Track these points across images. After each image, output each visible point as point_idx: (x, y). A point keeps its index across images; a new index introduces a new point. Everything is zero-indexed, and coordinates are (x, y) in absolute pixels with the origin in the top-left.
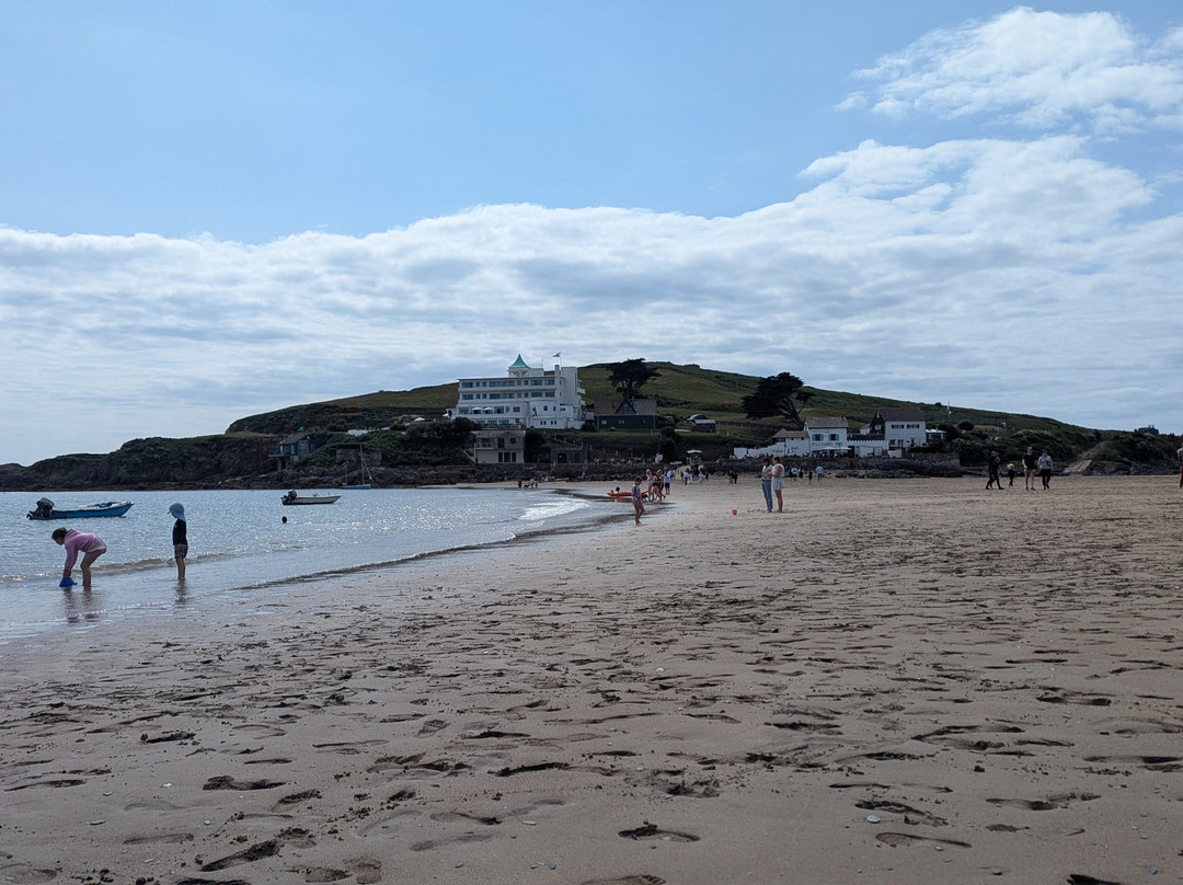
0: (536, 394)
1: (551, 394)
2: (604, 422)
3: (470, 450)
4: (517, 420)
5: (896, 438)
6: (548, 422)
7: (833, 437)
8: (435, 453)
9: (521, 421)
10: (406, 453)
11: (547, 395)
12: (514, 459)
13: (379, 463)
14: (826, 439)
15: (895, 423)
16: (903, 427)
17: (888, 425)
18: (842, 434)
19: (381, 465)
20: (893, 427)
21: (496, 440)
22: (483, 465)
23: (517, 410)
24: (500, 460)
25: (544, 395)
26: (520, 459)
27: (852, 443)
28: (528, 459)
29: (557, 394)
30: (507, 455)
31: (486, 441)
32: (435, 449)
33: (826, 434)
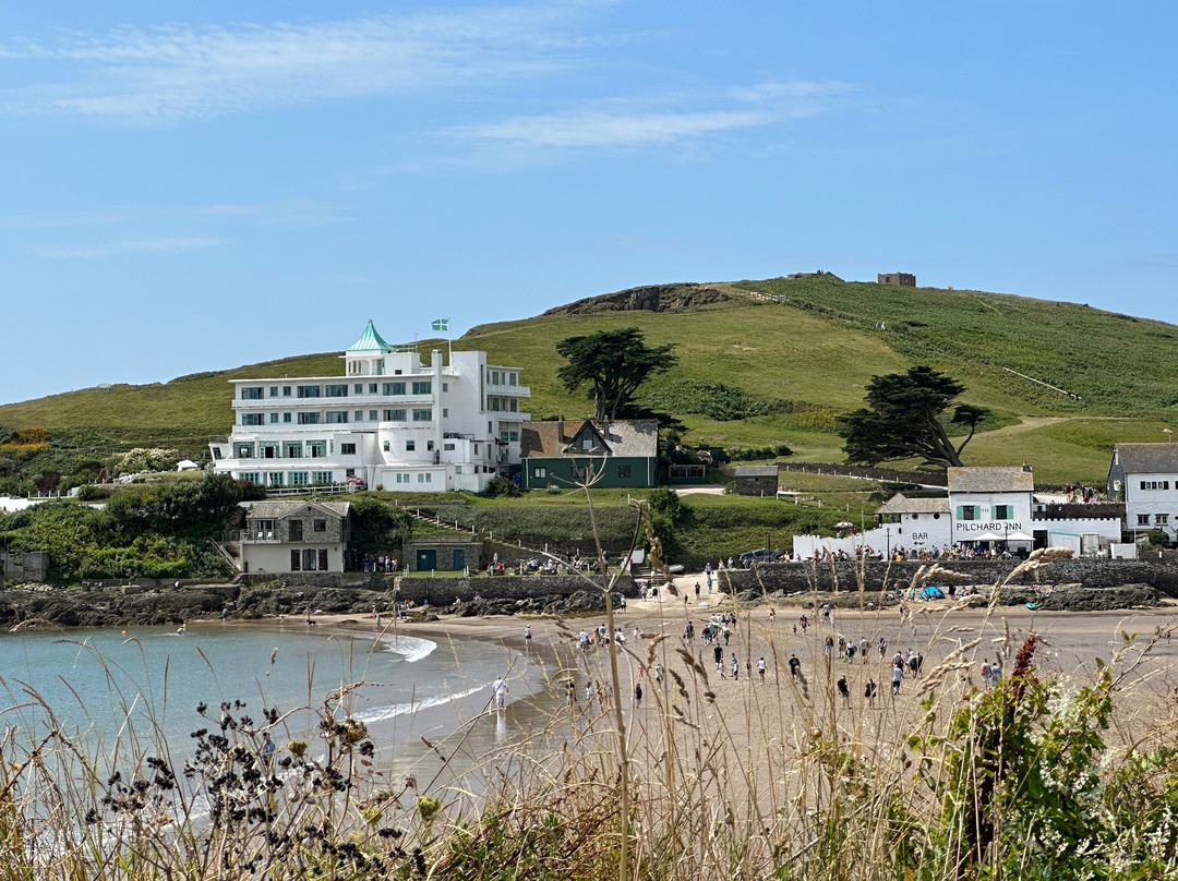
0: (394, 415)
1: (424, 415)
2: (541, 473)
3: (233, 543)
4: (350, 472)
5: (1152, 512)
6: (414, 477)
7: (1002, 512)
8: (161, 552)
9: (359, 474)
10: (100, 553)
11: (416, 417)
12: (324, 565)
13: (39, 577)
14: (986, 517)
15: (1149, 479)
16: (1166, 486)
17: (1133, 482)
18: (1021, 507)
19: (45, 581)
20: (1143, 485)
21: (286, 525)
22: (260, 579)
23: (349, 449)
24: (295, 565)
25: (410, 415)
26: (336, 563)
27: (1041, 525)
28: (354, 563)
29: (436, 414)
30: (310, 553)
31: (268, 524)
32: (162, 541)
33: (985, 506)
